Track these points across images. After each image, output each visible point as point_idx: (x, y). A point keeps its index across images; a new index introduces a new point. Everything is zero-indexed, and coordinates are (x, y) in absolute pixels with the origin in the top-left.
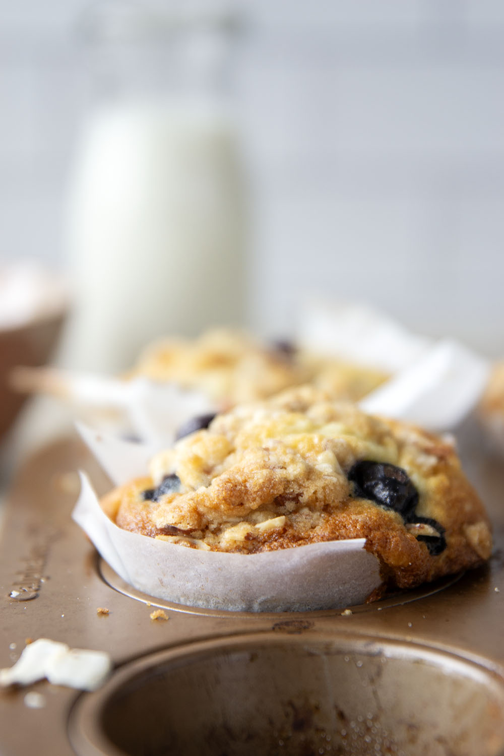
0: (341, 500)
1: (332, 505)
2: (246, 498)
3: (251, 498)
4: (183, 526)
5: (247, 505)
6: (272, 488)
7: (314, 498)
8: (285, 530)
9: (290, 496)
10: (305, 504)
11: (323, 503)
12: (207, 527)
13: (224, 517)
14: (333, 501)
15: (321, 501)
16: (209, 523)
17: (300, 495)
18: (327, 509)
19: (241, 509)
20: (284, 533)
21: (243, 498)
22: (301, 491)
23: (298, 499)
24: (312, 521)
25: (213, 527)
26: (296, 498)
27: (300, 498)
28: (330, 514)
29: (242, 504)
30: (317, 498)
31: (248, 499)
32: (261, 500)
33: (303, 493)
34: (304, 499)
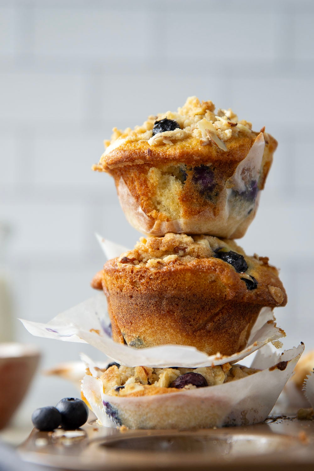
0: (206, 255)
1: (201, 256)
2: (160, 245)
3: (162, 245)
4: (131, 257)
5: (161, 249)
6: (174, 243)
7: (193, 250)
8: (176, 261)
9: (181, 248)
10: (188, 253)
11: (197, 254)
12: (142, 261)
13: (150, 256)
14: (202, 254)
15: (196, 253)
16: (143, 258)
17: (186, 248)
18: (198, 257)
19: (157, 251)
20: (175, 262)
21: (159, 245)
22: (187, 246)
23: (185, 249)
24: (190, 260)
25: (144, 260)
26: (184, 249)
27: (186, 250)
28: (199, 258)
29: (158, 249)
30: (194, 252)
31: (161, 246)
32: (167, 247)
33: (188, 247)
34: (187, 250)
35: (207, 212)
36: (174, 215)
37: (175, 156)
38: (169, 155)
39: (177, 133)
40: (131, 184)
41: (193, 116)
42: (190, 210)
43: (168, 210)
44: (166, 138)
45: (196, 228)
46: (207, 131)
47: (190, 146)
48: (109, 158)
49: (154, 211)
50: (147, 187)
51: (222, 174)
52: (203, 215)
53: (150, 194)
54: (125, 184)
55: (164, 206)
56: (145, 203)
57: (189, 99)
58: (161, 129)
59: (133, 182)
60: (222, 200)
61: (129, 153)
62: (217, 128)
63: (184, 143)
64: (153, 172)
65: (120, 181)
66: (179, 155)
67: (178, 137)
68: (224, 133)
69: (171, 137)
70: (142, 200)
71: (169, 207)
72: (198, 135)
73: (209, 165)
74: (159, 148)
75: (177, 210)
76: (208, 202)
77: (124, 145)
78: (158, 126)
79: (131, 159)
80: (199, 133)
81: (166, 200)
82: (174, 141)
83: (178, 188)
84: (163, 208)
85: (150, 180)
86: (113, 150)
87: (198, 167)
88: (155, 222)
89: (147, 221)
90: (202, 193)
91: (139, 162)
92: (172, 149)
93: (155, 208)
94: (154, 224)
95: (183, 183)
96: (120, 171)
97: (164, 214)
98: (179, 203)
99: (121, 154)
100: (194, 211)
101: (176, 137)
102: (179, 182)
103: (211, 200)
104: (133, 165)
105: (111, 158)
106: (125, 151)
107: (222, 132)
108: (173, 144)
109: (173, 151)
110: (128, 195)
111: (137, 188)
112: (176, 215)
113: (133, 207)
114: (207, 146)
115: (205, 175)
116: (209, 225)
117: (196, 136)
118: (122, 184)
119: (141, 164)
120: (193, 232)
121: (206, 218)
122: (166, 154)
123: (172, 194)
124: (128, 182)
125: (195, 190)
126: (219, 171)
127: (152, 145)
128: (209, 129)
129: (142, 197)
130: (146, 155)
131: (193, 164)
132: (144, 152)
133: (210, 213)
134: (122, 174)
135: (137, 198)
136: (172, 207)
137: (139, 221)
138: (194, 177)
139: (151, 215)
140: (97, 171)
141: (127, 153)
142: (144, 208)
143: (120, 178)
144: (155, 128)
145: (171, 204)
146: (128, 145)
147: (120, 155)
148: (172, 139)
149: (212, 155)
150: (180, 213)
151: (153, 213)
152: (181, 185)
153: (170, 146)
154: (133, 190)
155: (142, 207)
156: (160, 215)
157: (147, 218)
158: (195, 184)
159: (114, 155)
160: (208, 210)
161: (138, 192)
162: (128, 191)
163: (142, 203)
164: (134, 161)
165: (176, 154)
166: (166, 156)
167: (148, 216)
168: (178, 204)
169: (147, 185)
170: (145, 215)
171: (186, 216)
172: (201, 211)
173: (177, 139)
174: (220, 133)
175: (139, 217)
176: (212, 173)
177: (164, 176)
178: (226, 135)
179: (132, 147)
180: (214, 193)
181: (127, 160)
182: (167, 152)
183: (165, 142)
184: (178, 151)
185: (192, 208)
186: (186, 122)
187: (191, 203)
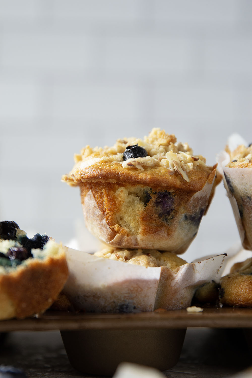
35: (162, 232)
36: (133, 231)
37: (146, 180)
38: (140, 179)
39: (149, 161)
40: (99, 198)
41: (158, 146)
42: (148, 229)
43: (128, 226)
44: (139, 163)
45: (150, 244)
46: (174, 162)
47: (159, 174)
48: (85, 173)
49: (117, 225)
50: (115, 204)
51: (181, 200)
52: (159, 234)
53: (116, 210)
54: (93, 197)
55: (125, 222)
56: (110, 217)
57: (154, 130)
58: (132, 154)
59: (101, 197)
60: (176, 223)
61: (104, 172)
62: (180, 160)
63: (154, 170)
64: (122, 191)
65: (88, 193)
66: (149, 180)
67: (148, 164)
68: (187, 165)
69: (143, 164)
70: (108, 214)
71: (130, 223)
72: (166, 165)
73: (171, 191)
74: (131, 171)
75: (137, 227)
76: (164, 223)
77: (99, 164)
78: (129, 151)
79: (106, 177)
80: (166, 162)
81: (128, 217)
82: (145, 167)
83: (141, 209)
84: (124, 223)
85: (118, 198)
86: (89, 167)
87: (162, 192)
88: (116, 235)
89: (109, 233)
90: (160, 215)
91: (112, 181)
92: (143, 174)
93: (118, 223)
94: (115, 236)
95: (146, 204)
96: (90, 184)
97: (126, 229)
98: (140, 221)
99: (98, 172)
100: (151, 230)
101: (147, 164)
102: (142, 203)
103: (167, 222)
104: (105, 183)
105: (87, 173)
106: (101, 170)
107: (186, 165)
108: (144, 170)
109: (143, 176)
110: (95, 207)
111: (104, 203)
112: (134, 231)
113: (98, 218)
114: (173, 176)
115: (167, 200)
116: (162, 243)
117: (164, 165)
118: (90, 197)
119: (113, 182)
120: (147, 247)
121: (161, 237)
122: (138, 178)
123: (134, 213)
124: (96, 196)
125: (155, 213)
126: (178, 197)
127: (125, 168)
128: (176, 161)
129: (108, 212)
130: (120, 176)
131: (158, 189)
132: (119, 174)
133: (164, 233)
134: (91, 188)
135: (104, 211)
136: (132, 224)
137: (101, 231)
138: (156, 200)
139: (113, 228)
140: (68, 180)
141: (103, 172)
142: (109, 221)
143: (89, 191)
144: (126, 152)
145: (132, 221)
146: (103, 164)
147: (96, 172)
148: (144, 165)
149: (176, 183)
150: (139, 230)
151: (116, 227)
152: (143, 206)
153: (141, 171)
154: (100, 204)
155: (107, 220)
156: (122, 230)
157: (110, 230)
158: (156, 207)
159: (90, 171)
160: (163, 230)
161: (104, 207)
162: (95, 204)
163: (107, 217)
164: (108, 179)
165: (147, 179)
166: (138, 180)
167: (111, 229)
168: (138, 222)
169: (115, 202)
170: (108, 227)
171: (144, 233)
172: (158, 231)
173: (147, 165)
174: (184, 165)
175: (102, 228)
176: (173, 199)
177: (130, 196)
178: (189, 167)
179: (106, 167)
180: (170, 216)
181: (102, 178)
182: (139, 176)
183: (137, 167)
184: (149, 177)
185: (150, 227)
186: (153, 150)
187: (150, 223)
